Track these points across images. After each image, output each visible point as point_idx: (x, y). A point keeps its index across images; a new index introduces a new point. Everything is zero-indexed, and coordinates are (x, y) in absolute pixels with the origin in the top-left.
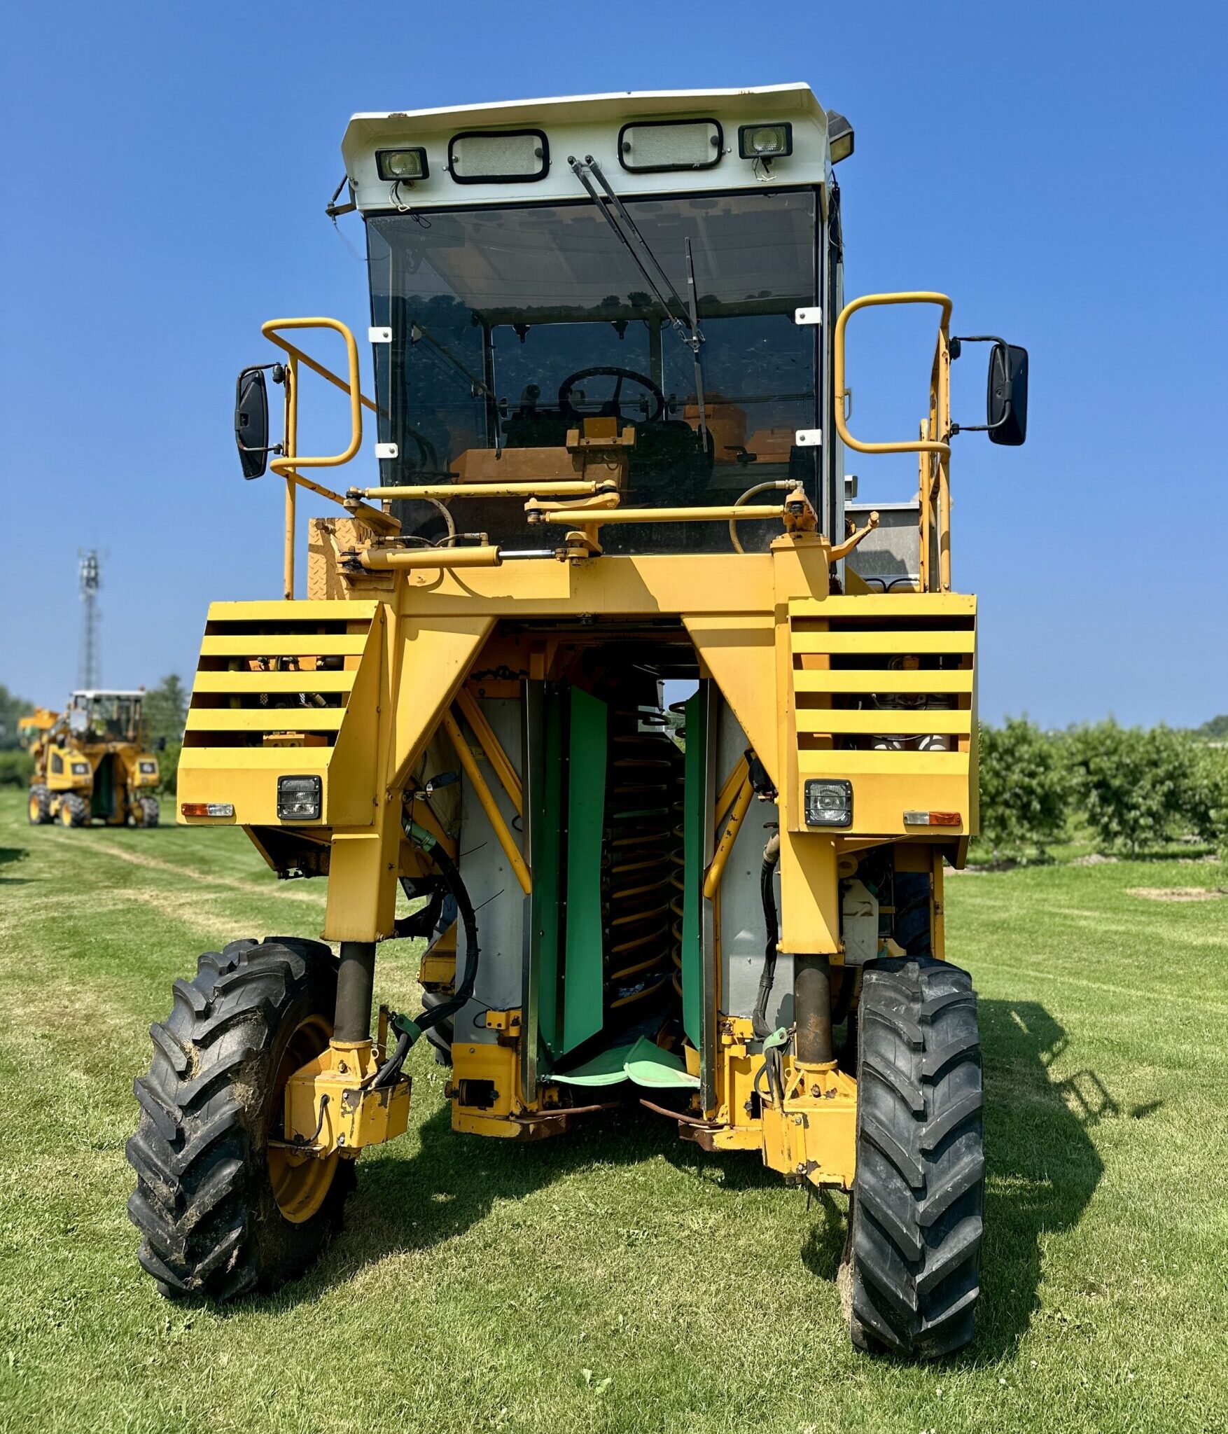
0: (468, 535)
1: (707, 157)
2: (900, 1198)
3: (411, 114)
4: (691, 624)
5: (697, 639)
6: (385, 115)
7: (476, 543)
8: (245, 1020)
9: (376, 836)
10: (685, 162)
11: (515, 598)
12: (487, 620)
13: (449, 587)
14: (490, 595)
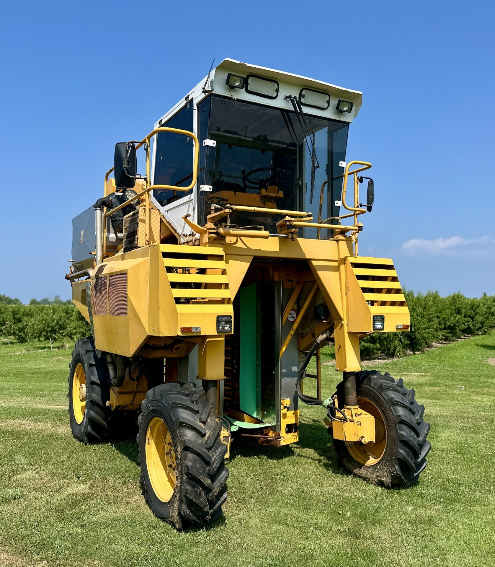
0: (258, 226)
1: (324, 106)
2: (414, 438)
3: (247, 65)
4: (314, 263)
5: (316, 268)
6: (238, 62)
7: (260, 229)
10: (318, 106)
11: (262, 250)
12: (252, 258)
13: (240, 244)
14: (254, 248)
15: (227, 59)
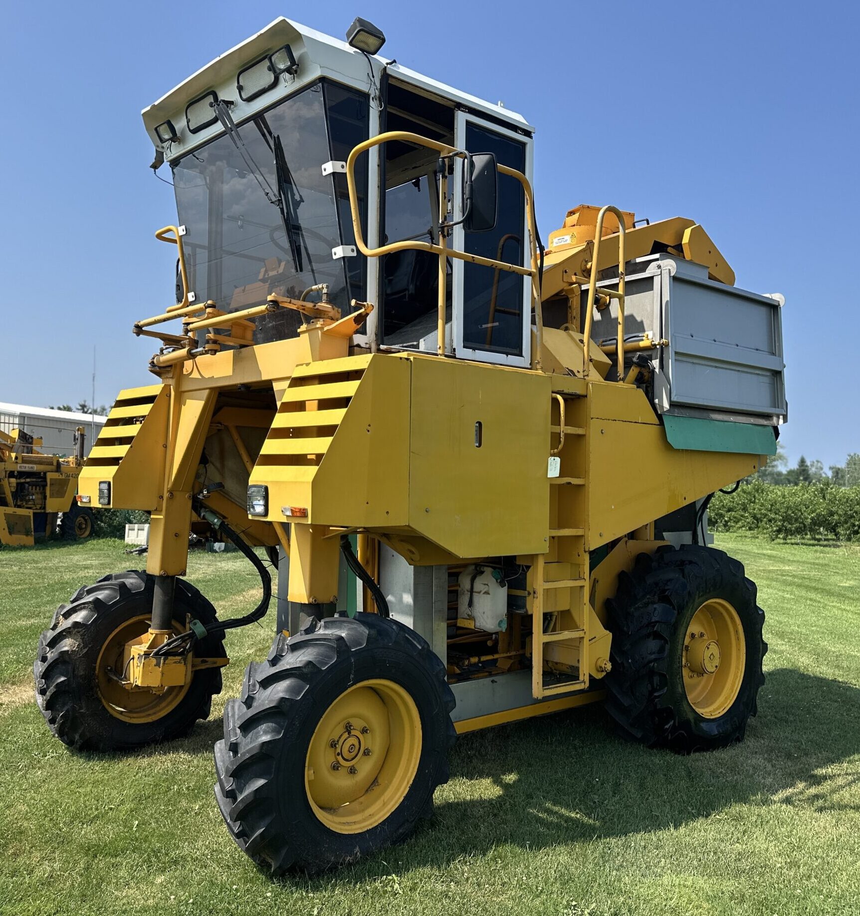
1: (271, 80)
3: (156, 103)
4: (275, 386)
6: (148, 108)
8: (84, 608)
9: (162, 517)
11: (215, 377)
12: (207, 391)
13: (196, 374)
14: (207, 376)
15: (143, 111)
